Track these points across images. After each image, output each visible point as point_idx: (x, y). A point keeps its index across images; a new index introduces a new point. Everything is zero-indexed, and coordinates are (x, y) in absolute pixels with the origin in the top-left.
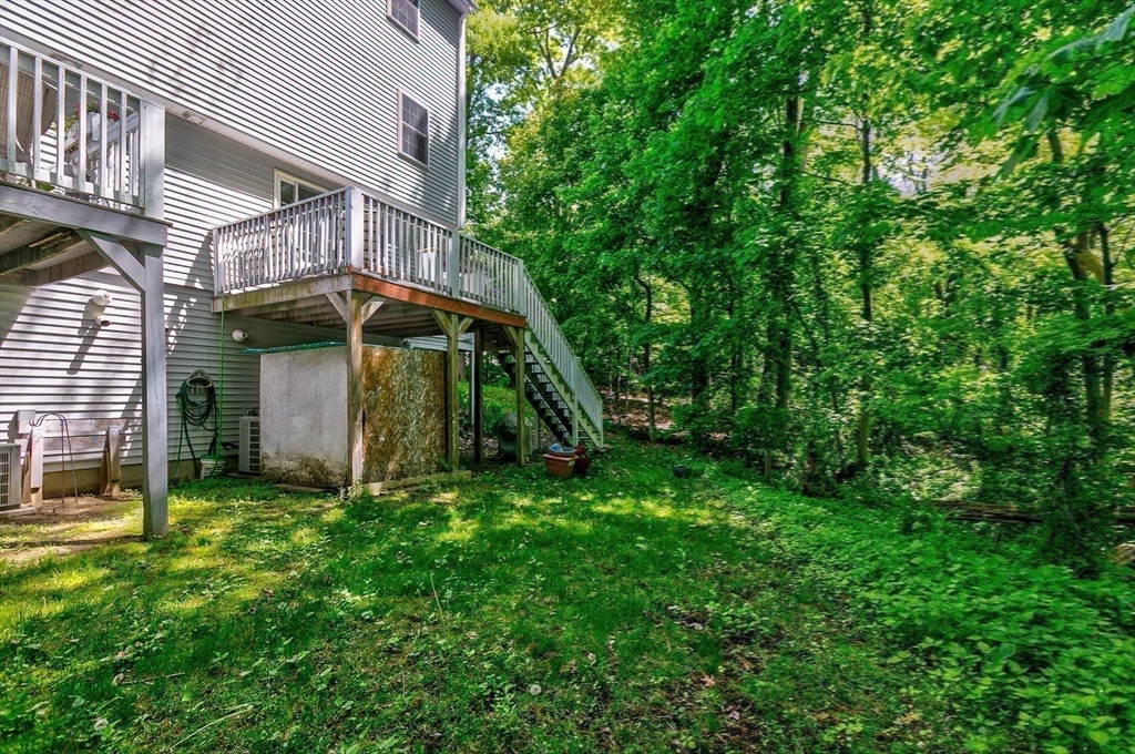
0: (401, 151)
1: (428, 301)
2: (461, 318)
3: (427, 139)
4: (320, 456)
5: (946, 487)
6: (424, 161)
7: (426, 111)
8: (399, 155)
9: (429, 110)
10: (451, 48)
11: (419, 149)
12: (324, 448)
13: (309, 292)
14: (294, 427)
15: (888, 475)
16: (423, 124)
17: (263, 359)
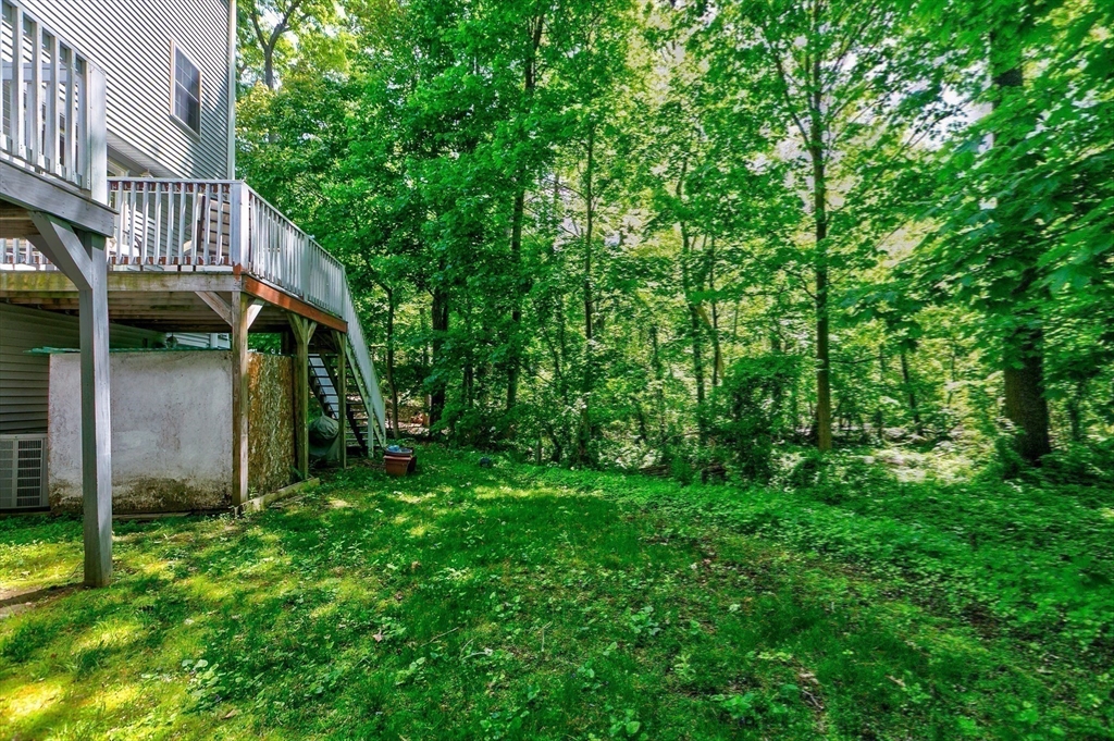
0: (173, 113)
1: (291, 305)
2: (310, 321)
3: (199, 104)
4: (176, 476)
5: (641, 458)
6: (195, 127)
7: (199, 72)
8: (171, 118)
9: (202, 73)
10: (222, 10)
11: (191, 113)
12: (184, 465)
13: (164, 285)
14: (125, 445)
15: (604, 454)
16: (195, 85)
17: (53, 360)
